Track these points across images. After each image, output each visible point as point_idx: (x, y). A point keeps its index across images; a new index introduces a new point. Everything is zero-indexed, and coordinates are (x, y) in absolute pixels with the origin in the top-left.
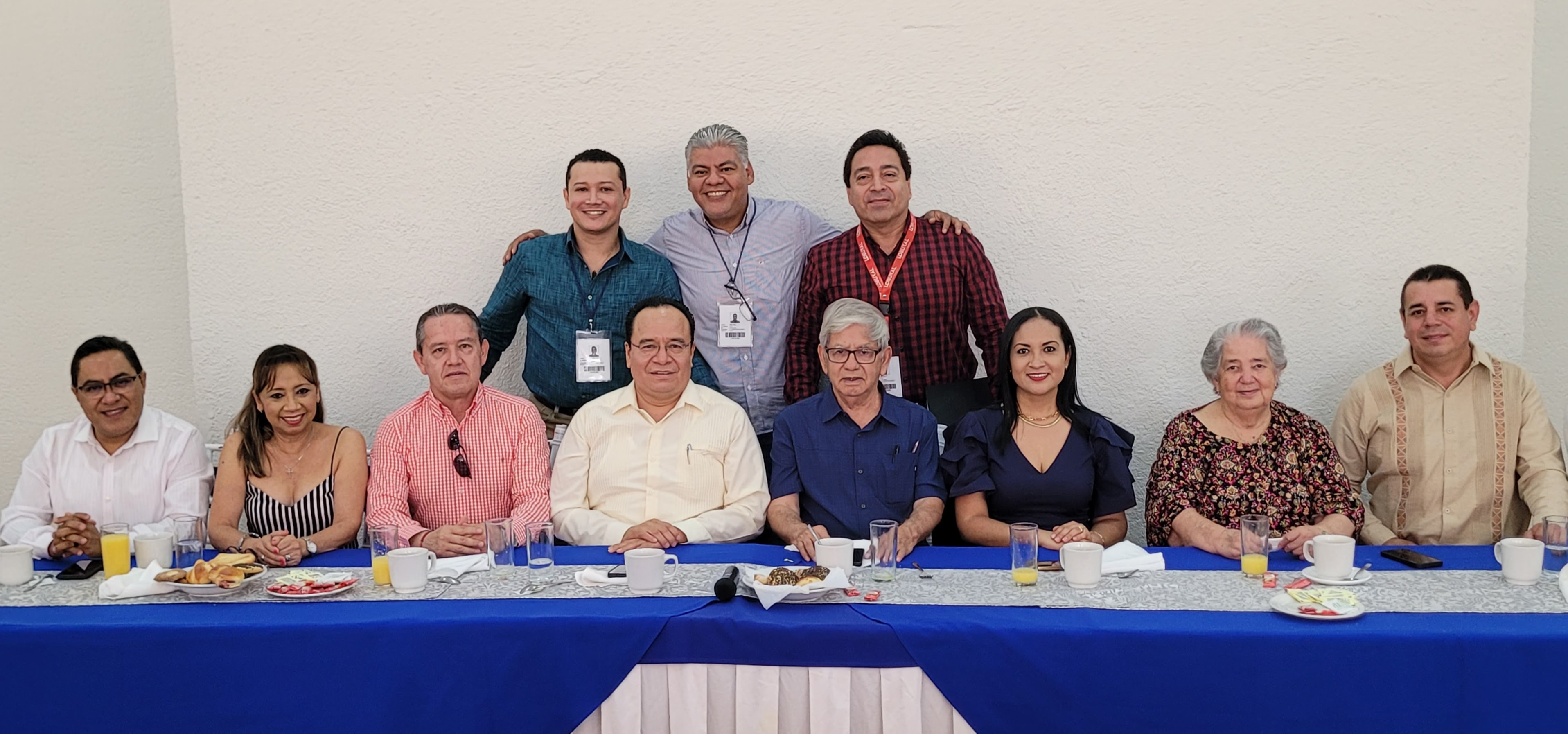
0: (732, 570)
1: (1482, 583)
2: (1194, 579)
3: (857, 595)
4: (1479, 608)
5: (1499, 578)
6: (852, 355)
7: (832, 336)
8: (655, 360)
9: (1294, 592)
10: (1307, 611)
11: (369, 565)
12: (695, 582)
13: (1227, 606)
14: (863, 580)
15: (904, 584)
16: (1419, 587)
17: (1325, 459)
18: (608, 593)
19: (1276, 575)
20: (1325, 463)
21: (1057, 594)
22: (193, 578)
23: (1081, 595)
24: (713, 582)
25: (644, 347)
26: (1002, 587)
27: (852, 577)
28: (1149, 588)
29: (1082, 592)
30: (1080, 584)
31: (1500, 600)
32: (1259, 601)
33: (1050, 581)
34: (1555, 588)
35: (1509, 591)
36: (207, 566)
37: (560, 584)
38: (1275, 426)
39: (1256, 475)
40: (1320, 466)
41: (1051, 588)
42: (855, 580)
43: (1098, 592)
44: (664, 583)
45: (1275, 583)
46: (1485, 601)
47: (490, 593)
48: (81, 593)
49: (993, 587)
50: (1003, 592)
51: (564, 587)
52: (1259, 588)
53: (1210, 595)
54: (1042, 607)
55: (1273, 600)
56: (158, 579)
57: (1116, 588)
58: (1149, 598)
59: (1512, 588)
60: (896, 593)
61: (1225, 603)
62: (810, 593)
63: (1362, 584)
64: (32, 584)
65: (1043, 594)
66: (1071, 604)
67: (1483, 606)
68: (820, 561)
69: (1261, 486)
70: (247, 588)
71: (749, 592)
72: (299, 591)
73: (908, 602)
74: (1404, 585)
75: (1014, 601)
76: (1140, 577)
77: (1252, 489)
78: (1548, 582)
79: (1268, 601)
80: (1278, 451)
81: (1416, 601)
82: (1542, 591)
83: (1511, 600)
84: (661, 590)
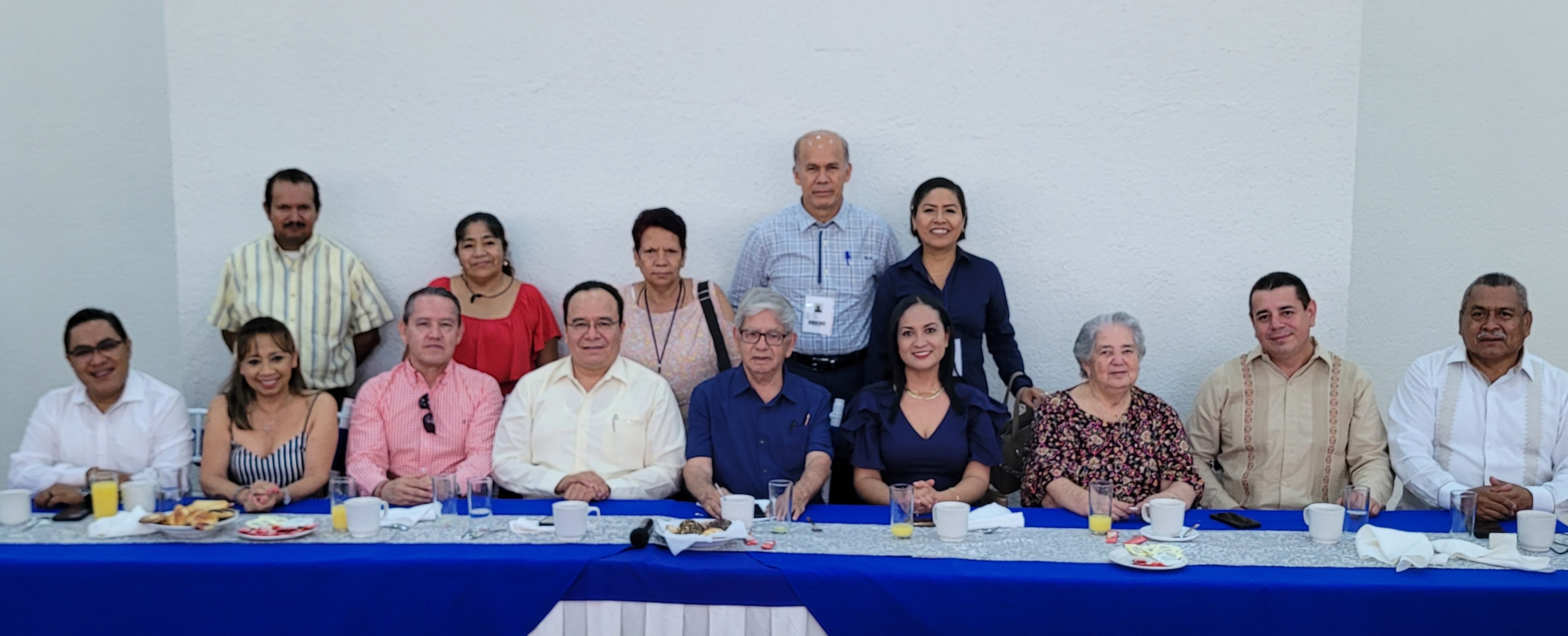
0: (647, 521)
1: (1292, 542)
2: (1048, 535)
3: (755, 544)
4: (1286, 563)
5: (1307, 538)
6: (763, 337)
7: (747, 320)
8: (586, 336)
9: (1131, 547)
10: (1139, 562)
11: (328, 511)
12: (614, 531)
13: (1073, 558)
14: (761, 532)
15: (797, 536)
16: (1238, 544)
17: (1172, 437)
18: (537, 540)
19: (1118, 533)
20: (1171, 440)
21: (928, 546)
22: (172, 521)
23: (948, 547)
24: (629, 531)
25: (577, 325)
26: (881, 539)
27: (753, 529)
28: (1008, 543)
29: (949, 545)
30: (949, 538)
31: (1304, 556)
32: (1100, 554)
33: (924, 535)
34: (1353, 547)
35: (1314, 548)
36: (185, 511)
37: (496, 531)
38: (1134, 407)
39: (1116, 449)
40: (1167, 443)
41: (924, 541)
42: (755, 532)
43: (963, 545)
44: (587, 532)
45: (1116, 539)
46: (1292, 556)
47: (435, 538)
48: (73, 533)
49: (874, 539)
50: (881, 544)
51: (500, 534)
52: (1102, 544)
53: (1059, 549)
54: (914, 555)
55: (1112, 553)
56: (142, 521)
57: (980, 541)
58: (1007, 551)
59: (1316, 546)
60: (789, 543)
61: (1071, 556)
62: (714, 542)
63: (1190, 541)
64: (30, 524)
65: (916, 546)
66: (940, 554)
67: (1289, 561)
68: (725, 516)
69: (1119, 459)
70: (221, 530)
71: (661, 540)
72: (266, 534)
73: (799, 550)
74: (1225, 542)
75: (890, 551)
76: (1002, 533)
77: (1111, 461)
78: (1348, 542)
79: (1108, 555)
80: (1136, 429)
81: (1233, 556)
82: (1340, 549)
83: (1313, 556)
84: (584, 537)
